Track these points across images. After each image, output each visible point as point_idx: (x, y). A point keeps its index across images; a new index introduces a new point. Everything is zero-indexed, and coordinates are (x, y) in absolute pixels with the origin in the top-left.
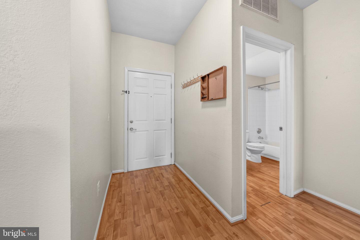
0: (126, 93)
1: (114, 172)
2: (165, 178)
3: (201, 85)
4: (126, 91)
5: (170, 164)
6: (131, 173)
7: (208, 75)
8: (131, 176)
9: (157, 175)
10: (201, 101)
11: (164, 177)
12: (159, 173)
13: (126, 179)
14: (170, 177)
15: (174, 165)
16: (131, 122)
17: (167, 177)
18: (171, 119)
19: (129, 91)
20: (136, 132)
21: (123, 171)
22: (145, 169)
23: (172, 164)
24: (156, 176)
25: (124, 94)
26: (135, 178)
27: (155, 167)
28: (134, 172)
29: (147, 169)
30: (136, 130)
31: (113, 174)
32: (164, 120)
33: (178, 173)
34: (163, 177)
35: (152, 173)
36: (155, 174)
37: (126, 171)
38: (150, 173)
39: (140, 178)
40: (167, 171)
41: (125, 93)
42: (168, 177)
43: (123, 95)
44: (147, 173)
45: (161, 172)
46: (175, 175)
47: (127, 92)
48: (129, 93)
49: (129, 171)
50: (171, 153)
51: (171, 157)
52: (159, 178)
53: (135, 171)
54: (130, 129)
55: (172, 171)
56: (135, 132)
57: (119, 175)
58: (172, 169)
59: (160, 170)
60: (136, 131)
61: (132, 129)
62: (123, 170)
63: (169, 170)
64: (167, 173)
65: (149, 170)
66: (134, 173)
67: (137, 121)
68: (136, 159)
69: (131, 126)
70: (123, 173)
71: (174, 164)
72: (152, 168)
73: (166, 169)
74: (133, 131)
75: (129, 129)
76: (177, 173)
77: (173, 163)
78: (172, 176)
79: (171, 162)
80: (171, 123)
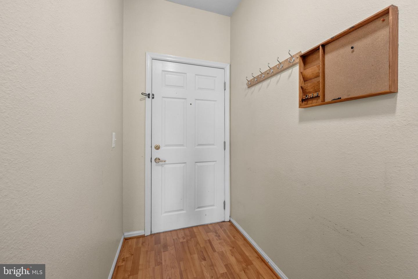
0: (149, 97)
1: (128, 234)
2: (218, 252)
3: (301, 73)
4: (149, 94)
5: (223, 220)
6: (155, 236)
7: (324, 46)
8: (156, 244)
9: (202, 246)
10: (300, 106)
11: (216, 251)
12: (205, 241)
13: (147, 252)
14: (226, 249)
15: (229, 223)
16: (157, 148)
17: (221, 250)
18: (225, 143)
19: (153, 95)
20: (166, 166)
21: (144, 234)
22: (180, 229)
23: (226, 221)
24: (200, 247)
25: (145, 99)
26: (162, 250)
27: (197, 226)
28: (161, 235)
29: (184, 229)
30: (165, 161)
31: (126, 240)
32: (213, 145)
33: (240, 243)
34: (214, 252)
35: (192, 239)
36: (198, 243)
37: (148, 233)
38: (189, 238)
39: (172, 250)
40: (219, 236)
41: (147, 99)
42: (222, 252)
43: (143, 101)
44: (184, 238)
45: (209, 239)
46: (235, 248)
47: (151, 96)
48: (153, 98)
49: (153, 233)
50: (225, 201)
51: (224, 208)
52: (207, 252)
53: (163, 232)
54: (155, 160)
55: (228, 237)
56: (163, 165)
57: (135, 240)
58: (227, 231)
59: (207, 232)
60: (165, 164)
61: (158, 160)
62: (144, 231)
63: (221, 232)
64: (219, 241)
65: (187, 232)
66: (162, 237)
67: (166, 146)
68: (166, 212)
69: (157, 154)
70: (143, 236)
71: (230, 221)
72: (192, 227)
73: (217, 232)
74: (160, 163)
75: (153, 160)
76: (237, 242)
77: (227, 219)
78: (231, 248)
79: (224, 217)
80: (225, 150)
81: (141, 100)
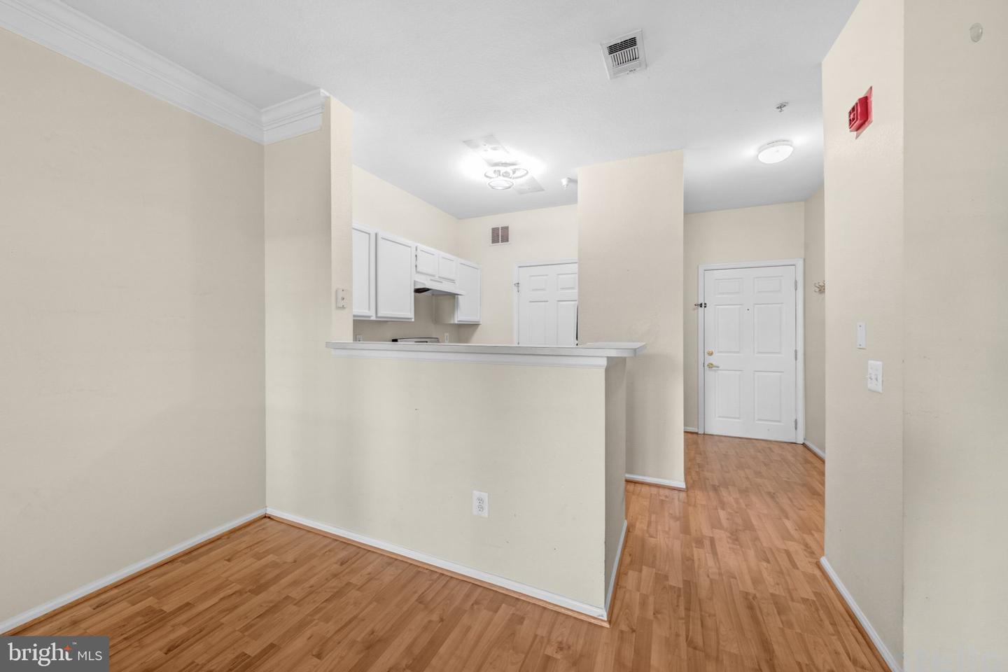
4: (701, 304)
5: (794, 441)
16: (711, 354)
18: (796, 351)
19: (706, 305)
20: (720, 372)
21: (697, 432)
23: (798, 442)
30: (718, 367)
32: (779, 353)
37: (701, 432)
41: (700, 308)
43: (696, 311)
47: (703, 305)
48: (706, 307)
49: (706, 433)
50: (796, 420)
51: (796, 429)
54: (708, 365)
56: (716, 371)
60: (718, 370)
61: (711, 366)
62: (697, 429)
67: (719, 352)
69: (710, 360)
71: (803, 444)
74: (713, 368)
75: (706, 365)
77: (800, 441)
79: (796, 438)
80: (796, 360)
81: (694, 309)
